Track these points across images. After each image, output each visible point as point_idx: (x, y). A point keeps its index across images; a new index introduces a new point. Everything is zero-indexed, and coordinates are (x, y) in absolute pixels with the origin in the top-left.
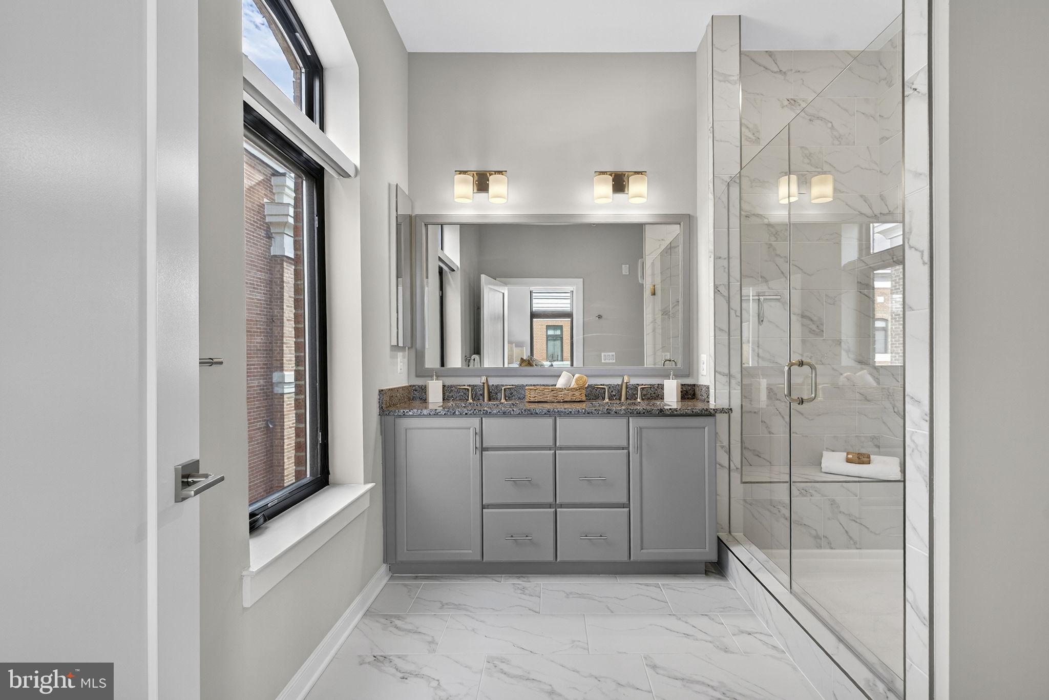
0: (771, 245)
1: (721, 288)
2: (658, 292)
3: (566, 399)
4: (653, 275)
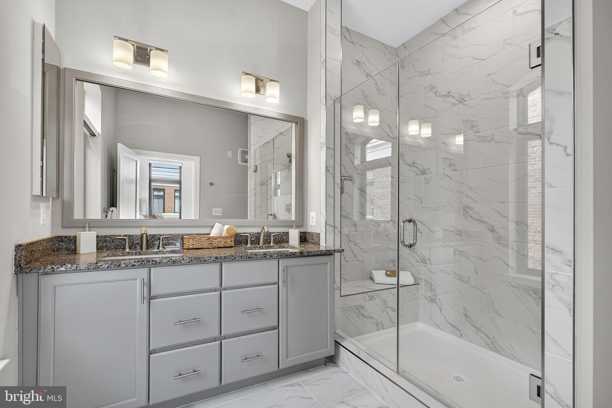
1: (330, 168)
2: (258, 170)
3: (220, 246)
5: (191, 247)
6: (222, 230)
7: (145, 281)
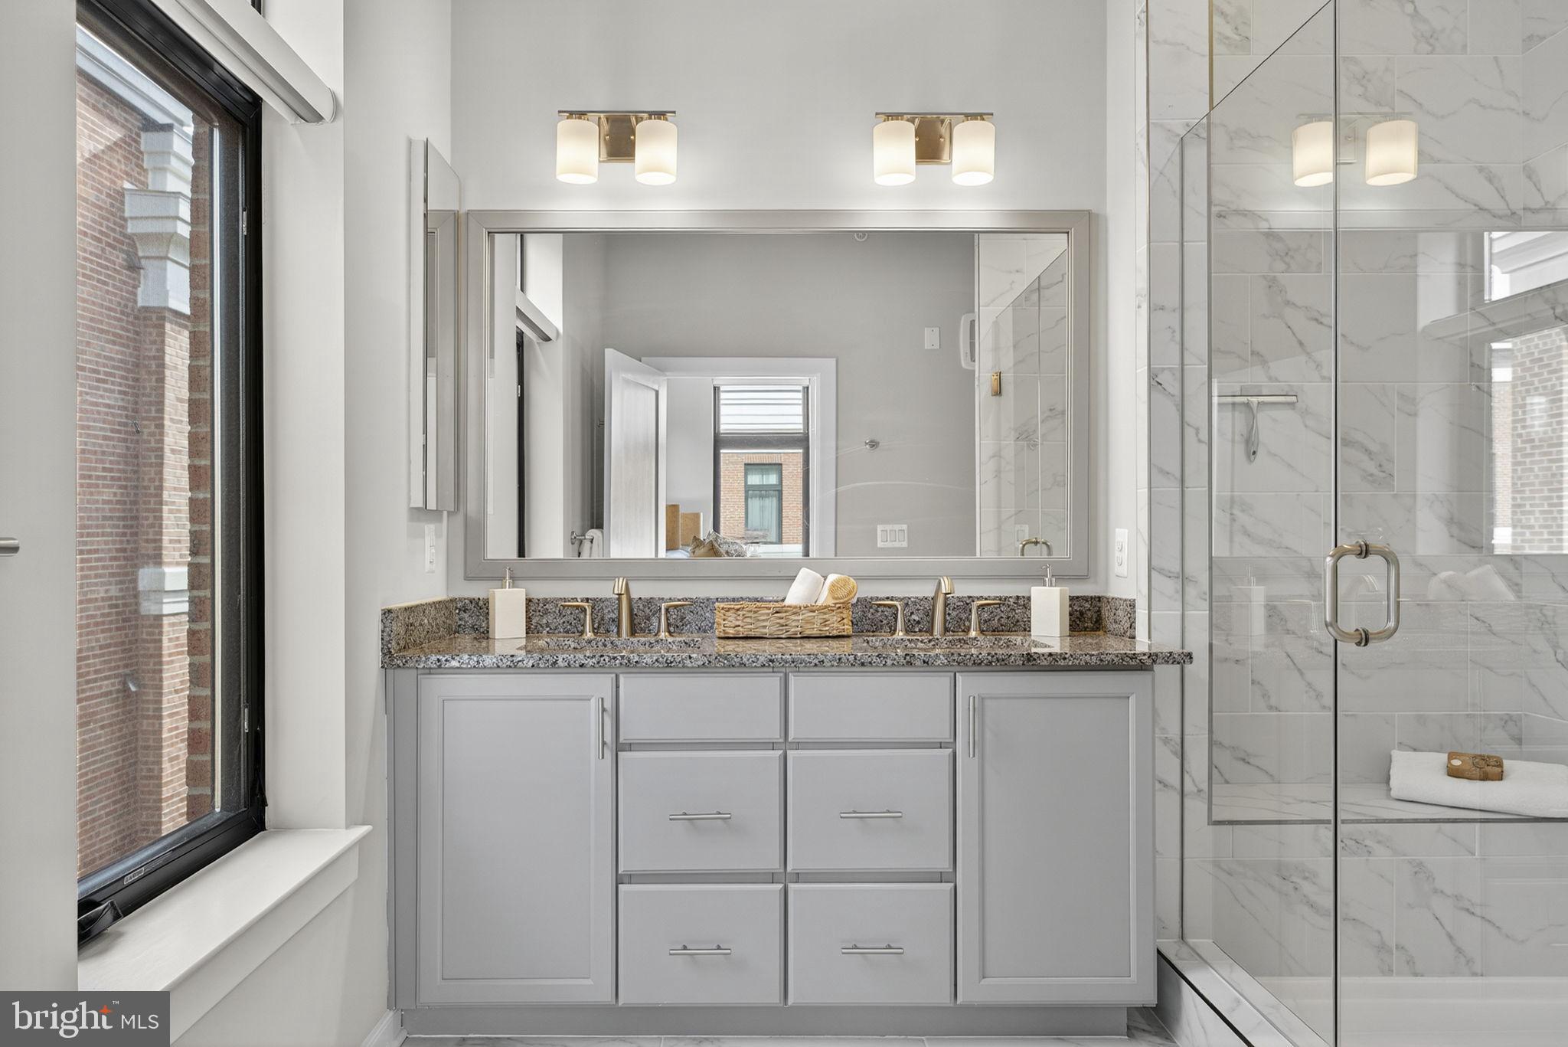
0: (1274, 279)
1: (1164, 378)
2: (1008, 388)
3: (808, 633)
4: (996, 349)
5: (731, 632)
6: (816, 589)
7: (608, 705)
